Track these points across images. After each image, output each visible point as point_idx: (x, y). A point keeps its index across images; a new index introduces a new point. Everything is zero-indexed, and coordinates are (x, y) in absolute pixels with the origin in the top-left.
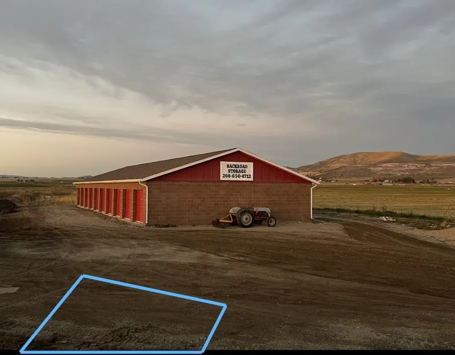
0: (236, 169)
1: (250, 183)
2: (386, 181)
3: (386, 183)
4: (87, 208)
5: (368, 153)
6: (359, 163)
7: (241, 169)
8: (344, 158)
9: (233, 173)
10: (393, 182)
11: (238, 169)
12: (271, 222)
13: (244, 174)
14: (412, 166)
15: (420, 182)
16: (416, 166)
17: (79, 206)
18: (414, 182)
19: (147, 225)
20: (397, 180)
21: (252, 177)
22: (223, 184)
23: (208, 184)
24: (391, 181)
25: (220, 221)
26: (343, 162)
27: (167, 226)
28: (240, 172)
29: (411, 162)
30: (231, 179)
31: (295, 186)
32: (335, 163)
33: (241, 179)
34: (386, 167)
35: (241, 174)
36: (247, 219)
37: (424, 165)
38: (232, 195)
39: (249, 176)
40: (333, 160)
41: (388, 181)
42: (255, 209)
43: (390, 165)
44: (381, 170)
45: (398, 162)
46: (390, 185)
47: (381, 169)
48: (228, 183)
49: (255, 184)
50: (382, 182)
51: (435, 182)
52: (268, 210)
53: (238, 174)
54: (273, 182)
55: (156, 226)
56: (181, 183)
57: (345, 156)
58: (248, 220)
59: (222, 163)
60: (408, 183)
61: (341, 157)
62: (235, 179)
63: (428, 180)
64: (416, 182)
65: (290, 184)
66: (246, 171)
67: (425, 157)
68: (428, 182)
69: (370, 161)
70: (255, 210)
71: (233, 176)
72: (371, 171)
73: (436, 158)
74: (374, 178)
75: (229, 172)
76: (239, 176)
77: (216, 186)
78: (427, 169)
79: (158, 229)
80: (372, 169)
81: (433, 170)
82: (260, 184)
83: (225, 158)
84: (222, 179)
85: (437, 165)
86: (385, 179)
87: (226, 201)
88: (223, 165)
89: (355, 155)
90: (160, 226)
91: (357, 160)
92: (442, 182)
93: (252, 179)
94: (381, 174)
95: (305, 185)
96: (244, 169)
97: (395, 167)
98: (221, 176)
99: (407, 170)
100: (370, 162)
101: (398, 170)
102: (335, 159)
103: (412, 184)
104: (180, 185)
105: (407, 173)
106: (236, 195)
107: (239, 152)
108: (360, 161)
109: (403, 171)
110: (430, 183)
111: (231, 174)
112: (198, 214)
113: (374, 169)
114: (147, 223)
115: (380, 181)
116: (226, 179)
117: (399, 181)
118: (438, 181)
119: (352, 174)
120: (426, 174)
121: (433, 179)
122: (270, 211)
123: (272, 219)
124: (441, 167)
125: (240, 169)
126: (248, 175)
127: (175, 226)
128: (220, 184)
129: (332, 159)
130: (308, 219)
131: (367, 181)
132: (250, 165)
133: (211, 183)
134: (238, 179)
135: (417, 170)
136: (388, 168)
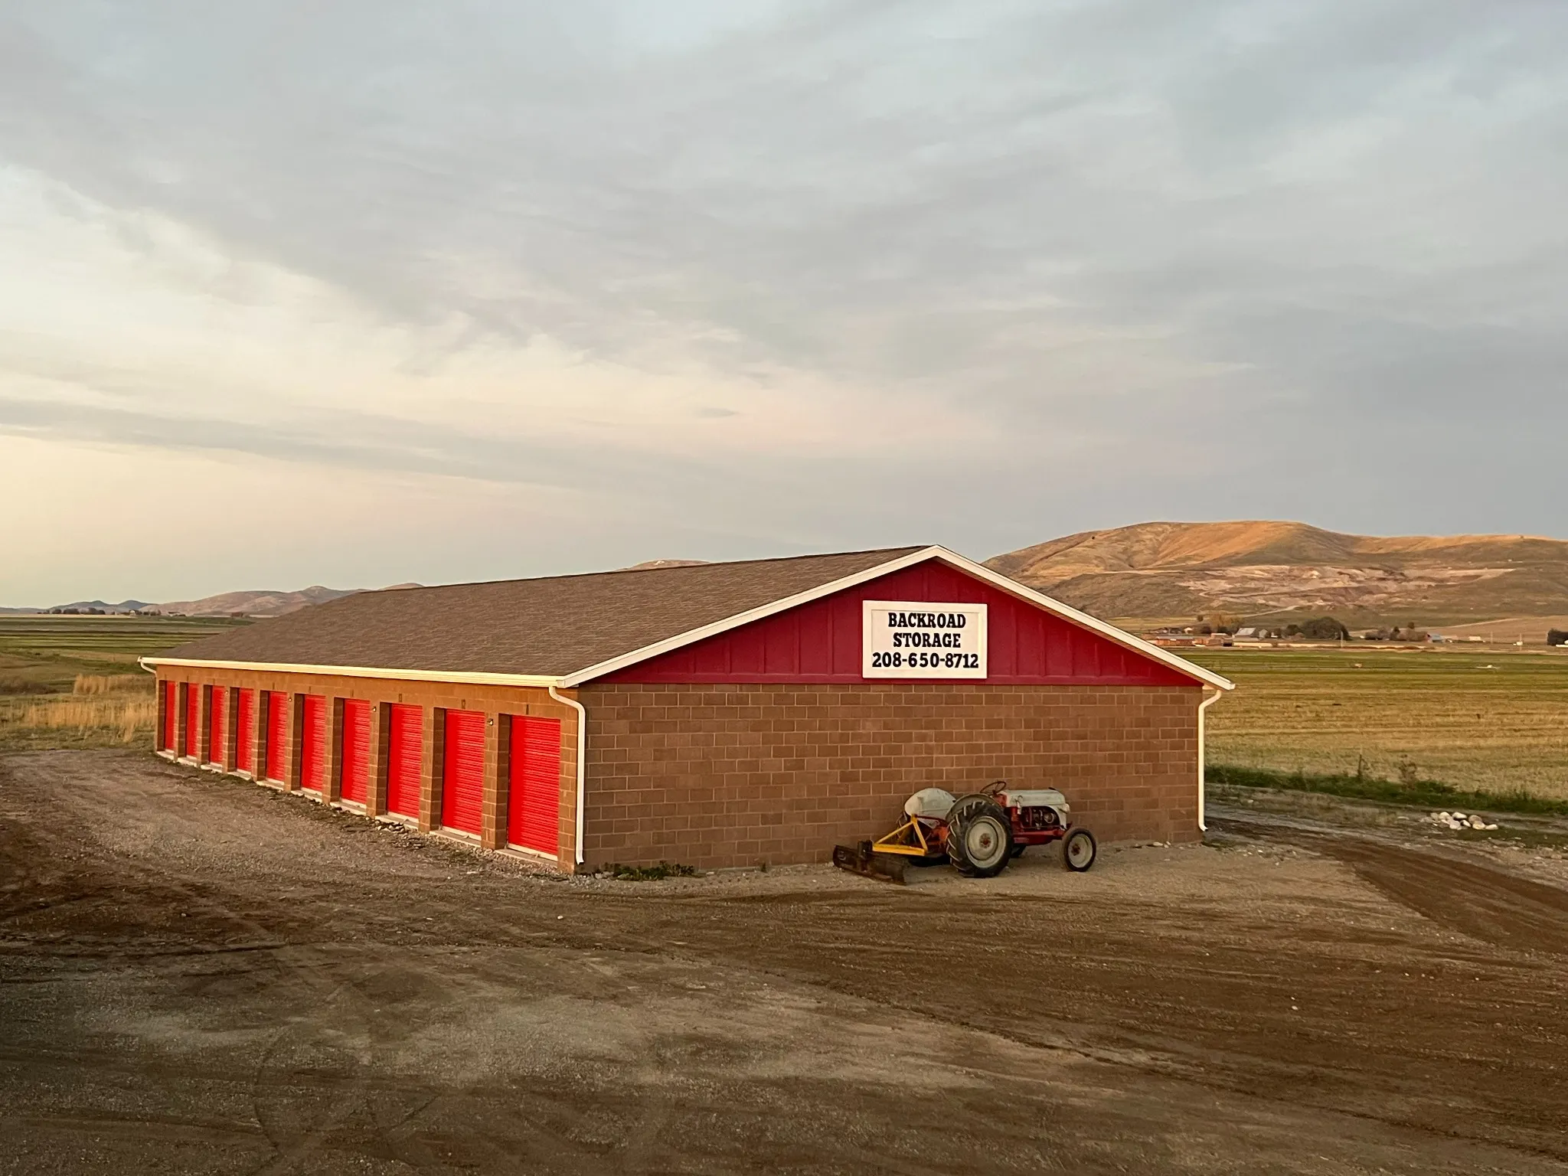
0: (922, 631)
1: (973, 690)
2: (1243, 632)
3: (1244, 640)
4: (216, 767)
5: (1179, 525)
6: (1144, 567)
7: (942, 632)
8: (1090, 542)
9: (912, 649)
10: (1268, 636)
11: (931, 631)
12: (1076, 851)
13: (953, 650)
14: (1336, 579)
15: (1369, 638)
16: (1352, 578)
17: (169, 754)
18: (1347, 638)
19: (581, 870)
20: (1284, 628)
21: (983, 661)
22: (874, 690)
23: (817, 692)
24: (1262, 633)
25: (875, 849)
26: (1085, 560)
27: (660, 873)
28: (937, 642)
29: (1332, 561)
30: (905, 671)
31: (1140, 696)
32: (1057, 563)
33: (942, 672)
34: (1244, 579)
35: (942, 652)
36: (985, 842)
37: (1380, 574)
38: (908, 738)
39: (971, 660)
40: (1048, 551)
41: (1251, 631)
42: (1011, 798)
43: (1257, 571)
44: (1225, 592)
45: (1286, 562)
46: (1260, 645)
47: (1224, 585)
48: (892, 690)
49: (995, 691)
50: (1230, 634)
51: (1422, 638)
52: (1055, 800)
53: (929, 651)
54: (1060, 684)
55: (617, 871)
56: (715, 691)
57: (1092, 535)
58: (992, 845)
59: (868, 606)
60: (1322, 638)
61: (1081, 539)
62: (918, 672)
63: (1396, 630)
64: (1351, 634)
65: (1126, 692)
66: (960, 641)
67: (1384, 542)
68: (1394, 638)
69: (1183, 555)
70: (1009, 804)
71: (912, 662)
72: (1189, 592)
73: (1420, 548)
74: (1200, 618)
75: (898, 644)
76: (935, 661)
77: (845, 700)
78: (1392, 586)
79: (626, 885)
80: (1193, 585)
81: (1409, 593)
82: (1013, 692)
83: (881, 589)
84: (869, 671)
85: (1427, 572)
86: (1241, 624)
87: (886, 763)
88: (875, 614)
89: (1129, 533)
90: (632, 874)
91: (1135, 553)
92: (1444, 638)
93: (981, 673)
94: (1226, 606)
95: (1176, 691)
96: (952, 631)
97: (1276, 578)
98: (868, 659)
99: (1319, 591)
100: (1189, 558)
101: (1285, 590)
102: (1054, 548)
103: (1343, 643)
104: (709, 701)
105: (1320, 603)
106: (923, 738)
107: (934, 563)
108: (1146, 555)
109: (1304, 595)
110: (1402, 640)
111: (904, 655)
112: (778, 819)
113: (1199, 585)
114: (580, 859)
115: (1221, 630)
116: (883, 673)
117: (1293, 630)
118: (1434, 633)
119: (1119, 603)
120: (1386, 606)
121: (1412, 626)
122: (1066, 808)
123: (1080, 840)
124: (1441, 583)
125: (937, 630)
126: (966, 657)
127: (688, 872)
128: (862, 693)
129: (1044, 546)
130: (1186, 831)
131: (1175, 630)
132: (977, 614)
133: (829, 690)
134: (929, 672)
135: (1353, 593)
136: (1252, 585)
